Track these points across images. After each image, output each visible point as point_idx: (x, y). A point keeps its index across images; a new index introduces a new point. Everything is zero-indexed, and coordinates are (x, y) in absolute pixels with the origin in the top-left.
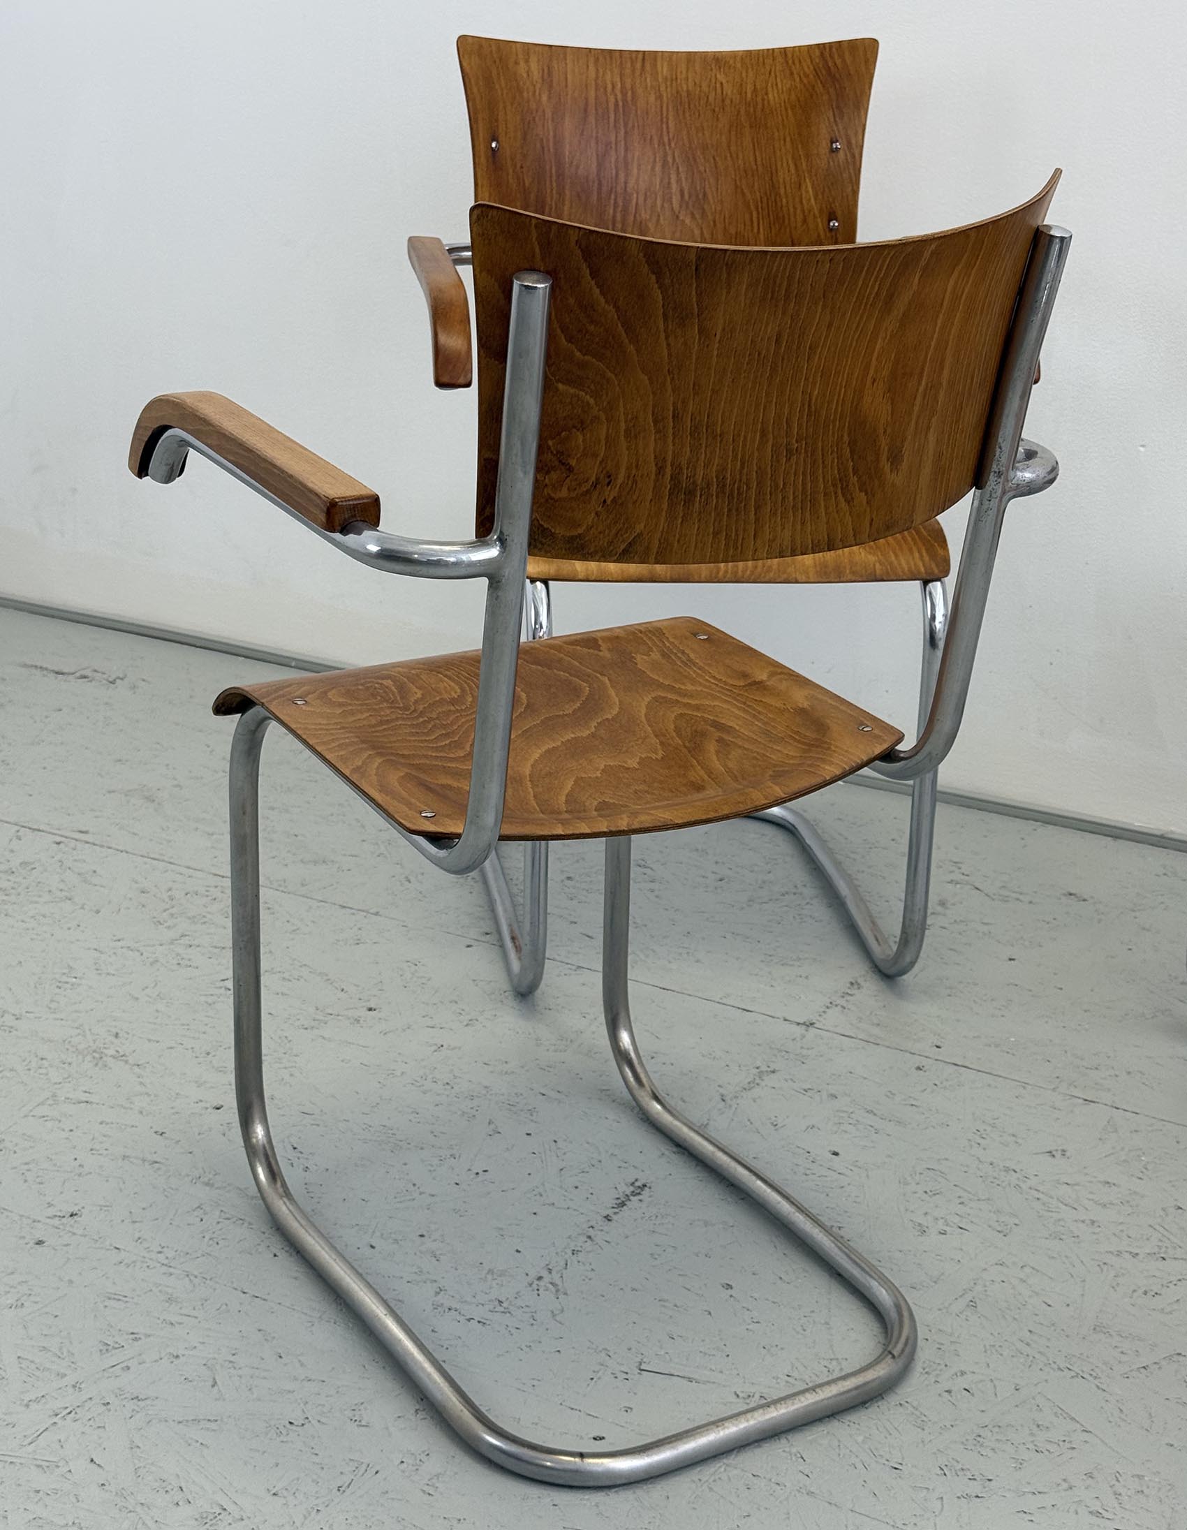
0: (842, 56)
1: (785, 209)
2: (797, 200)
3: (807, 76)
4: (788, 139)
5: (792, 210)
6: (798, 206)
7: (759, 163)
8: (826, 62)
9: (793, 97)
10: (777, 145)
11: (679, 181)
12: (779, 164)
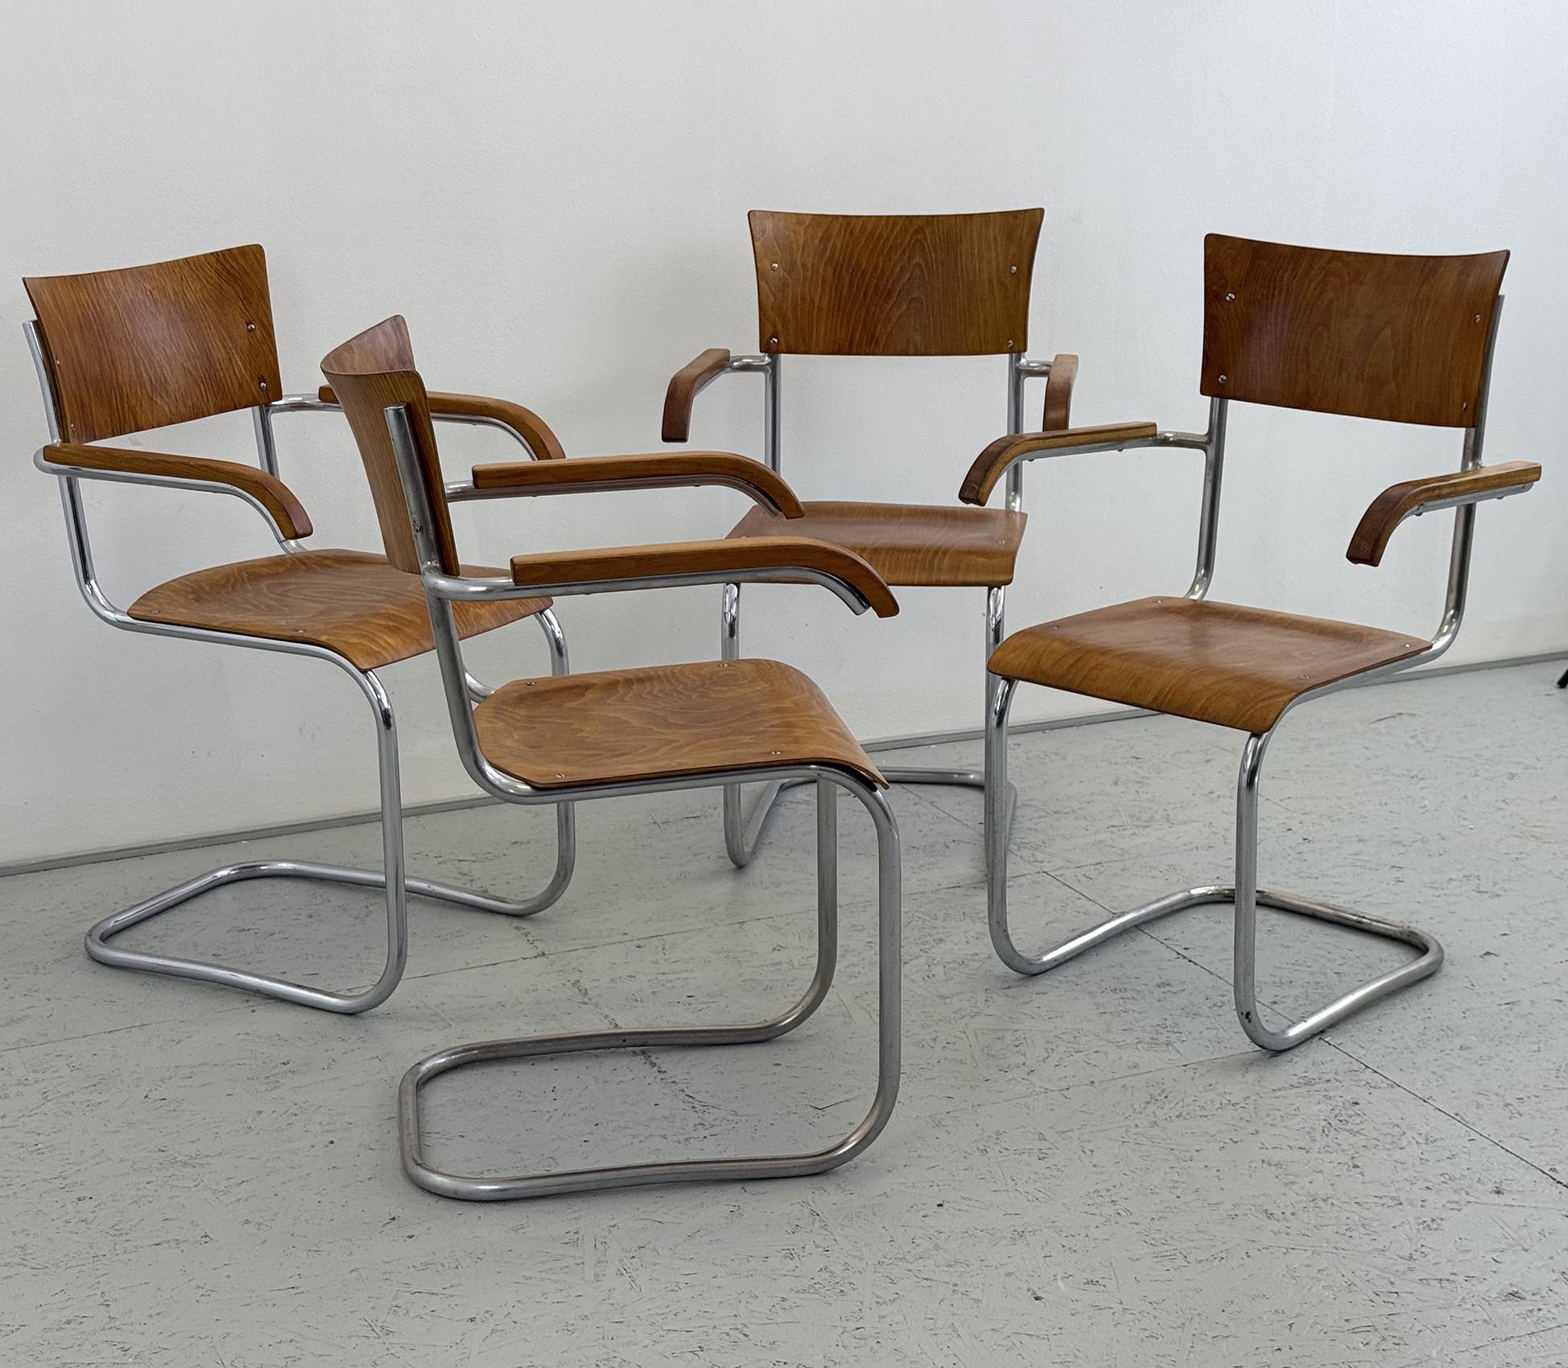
0: (235, 260)
1: (223, 381)
2: (231, 372)
3: (211, 278)
4: (212, 326)
5: (229, 380)
6: (234, 377)
7: (195, 347)
8: (223, 265)
9: (206, 294)
10: (205, 332)
11: (146, 370)
12: (210, 346)
